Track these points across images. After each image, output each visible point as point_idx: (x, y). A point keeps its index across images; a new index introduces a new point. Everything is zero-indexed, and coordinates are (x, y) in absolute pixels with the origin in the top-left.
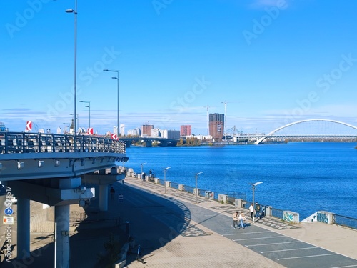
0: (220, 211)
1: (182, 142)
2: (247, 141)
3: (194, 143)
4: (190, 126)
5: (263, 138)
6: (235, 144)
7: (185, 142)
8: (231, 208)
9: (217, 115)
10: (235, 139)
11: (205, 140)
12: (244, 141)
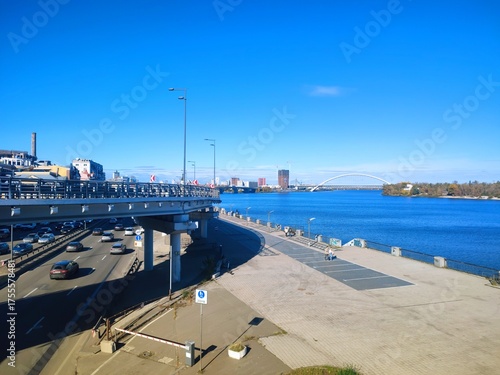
0: (286, 239)
1: (259, 190)
4: (265, 179)
5: (316, 187)
6: (296, 191)
9: (283, 171)
10: (297, 188)
11: (275, 189)
12: (303, 189)
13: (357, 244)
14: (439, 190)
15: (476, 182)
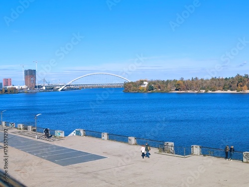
0: (17, 135)
1: (4, 91)
2: (52, 88)
3: (14, 91)
4: (10, 79)
5: (63, 87)
6: (44, 91)
7: (6, 91)
8: (25, 132)
9: (30, 71)
10: (44, 88)
11: (22, 89)
13: (78, 133)
14: (169, 86)
15: (196, 78)
